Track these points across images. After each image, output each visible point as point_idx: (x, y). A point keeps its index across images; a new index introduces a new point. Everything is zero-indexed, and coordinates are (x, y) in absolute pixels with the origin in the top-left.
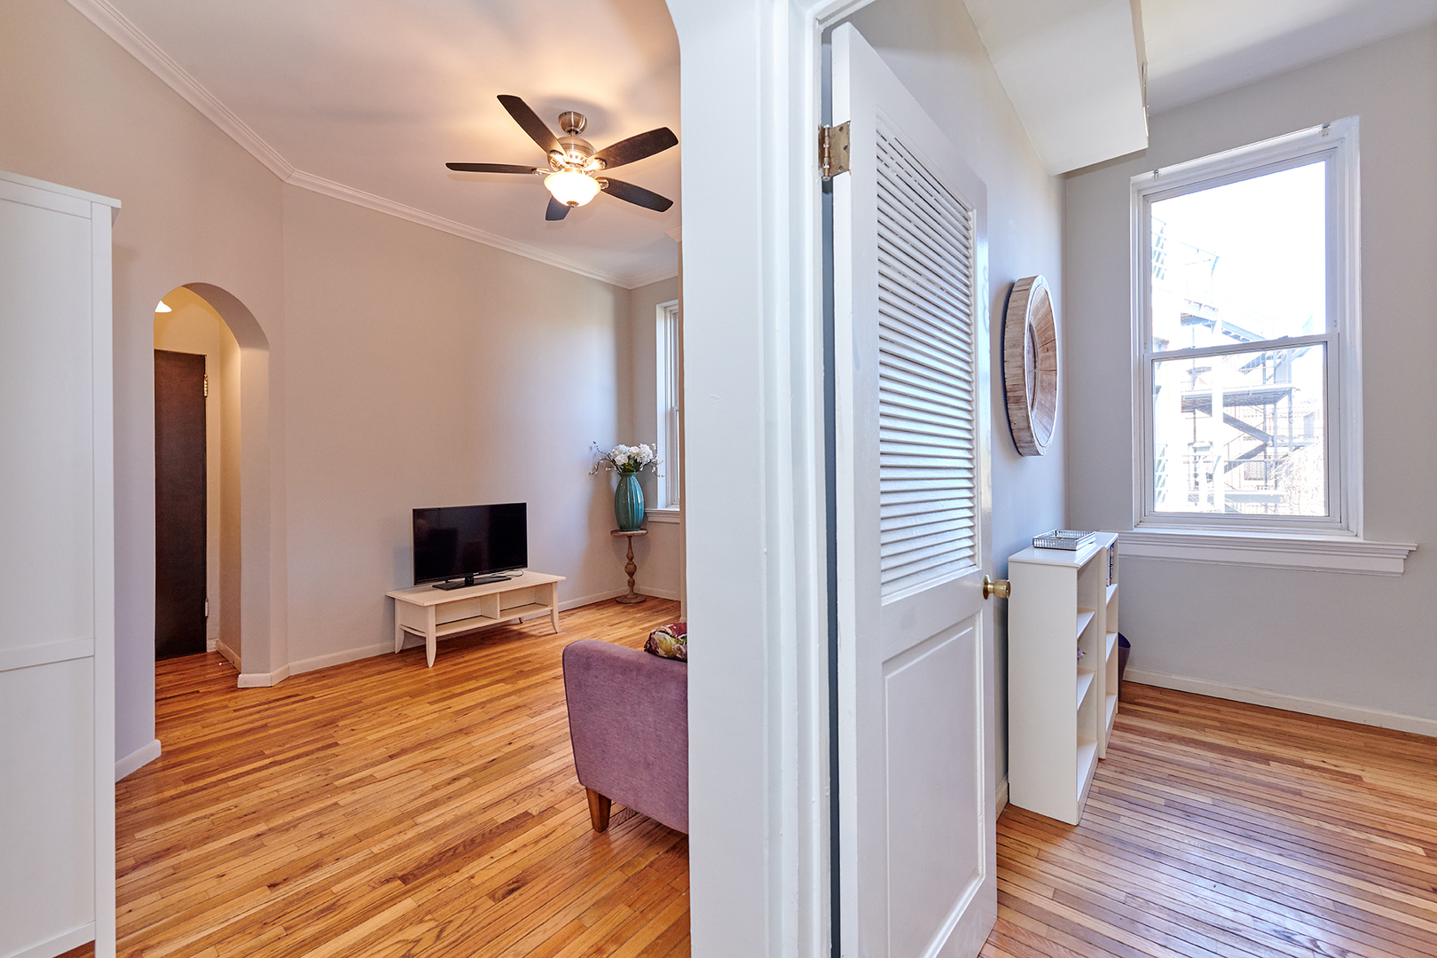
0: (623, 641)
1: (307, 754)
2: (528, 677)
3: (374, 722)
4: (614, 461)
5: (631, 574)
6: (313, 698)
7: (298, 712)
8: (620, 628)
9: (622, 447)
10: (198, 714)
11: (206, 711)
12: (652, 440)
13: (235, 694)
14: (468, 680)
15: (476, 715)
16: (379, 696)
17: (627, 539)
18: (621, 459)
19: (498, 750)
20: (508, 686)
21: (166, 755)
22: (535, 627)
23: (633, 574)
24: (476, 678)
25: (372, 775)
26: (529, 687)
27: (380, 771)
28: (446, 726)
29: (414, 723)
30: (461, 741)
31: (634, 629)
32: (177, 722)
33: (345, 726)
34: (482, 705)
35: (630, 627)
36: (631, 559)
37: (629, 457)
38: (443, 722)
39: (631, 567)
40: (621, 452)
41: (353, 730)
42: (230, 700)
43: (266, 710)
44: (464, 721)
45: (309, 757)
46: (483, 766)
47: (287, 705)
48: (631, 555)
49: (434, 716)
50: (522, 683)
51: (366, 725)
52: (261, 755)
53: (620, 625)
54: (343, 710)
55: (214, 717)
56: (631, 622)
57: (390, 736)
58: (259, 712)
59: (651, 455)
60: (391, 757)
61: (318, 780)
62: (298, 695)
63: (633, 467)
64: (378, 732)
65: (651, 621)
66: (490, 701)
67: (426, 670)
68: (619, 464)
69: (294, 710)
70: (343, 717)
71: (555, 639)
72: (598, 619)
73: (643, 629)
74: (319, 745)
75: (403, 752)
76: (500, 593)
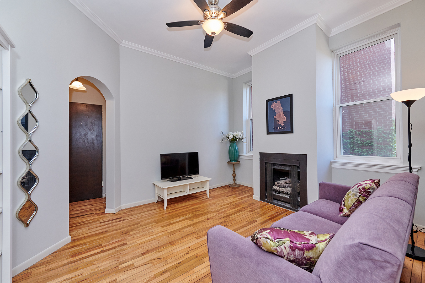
0: (232, 204)
1: (114, 248)
2: (198, 218)
3: (141, 234)
4: (228, 138)
5: (234, 177)
6: (125, 220)
7: (119, 226)
8: (230, 198)
9: (231, 133)
10: (90, 223)
11: (92, 222)
12: (241, 130)
13: (103, 216)
14: (176, 217)
15: (178, 235)
16: (147, 221)
17: (233, 165)
18: (231, 137)
19: (183, 256)
20: (190, 221)
21: (73, 241)
22: (201, 195)
23: (235, 177)
24: (179, 216)
25: (133, 264)
26: (198, 223)
27: (137, 262)
28: (165, 240)
29: (155, 236)
30: (170, 249)
31: (236, 199)
32: (82, 226)
33: (131, 235)
34: (180, 230)
35: (235, 197)
36: (234, 172)
37: (233, 136)
38: (165, 237)
39: (234, 174)
40: (231, 134)
41: (133, 237)
42: (100, 218)
43: (109, 224)
44: (173, 238)
45: (115, 250)
46: (176, 265)
47: (116, 222)
48: (234, 170)
49: (162, 233)
50: (195, 221)
51: (138, 235)
52: (100, 246)
53: (231, 196)
54: (133, 227)
55: (94, 225)
56: (235, 195)
57: (145, 242)
58: (107, 224)
59: (241, 135)
60: (143, 254)
61: (114, 264)
62: (121, 218)
63: (235, 140)
64: (141, 239)
65: (242, 195)
66: (183, 228)
67: (163, 211)
68: (230, 138)
69: (118, 225)
70: (132, 230)
71: (207, 201)
72: (223, 193)
73: (240, 199)
74: (120, 244)
75: (148, 252)
76: (189, 184)
